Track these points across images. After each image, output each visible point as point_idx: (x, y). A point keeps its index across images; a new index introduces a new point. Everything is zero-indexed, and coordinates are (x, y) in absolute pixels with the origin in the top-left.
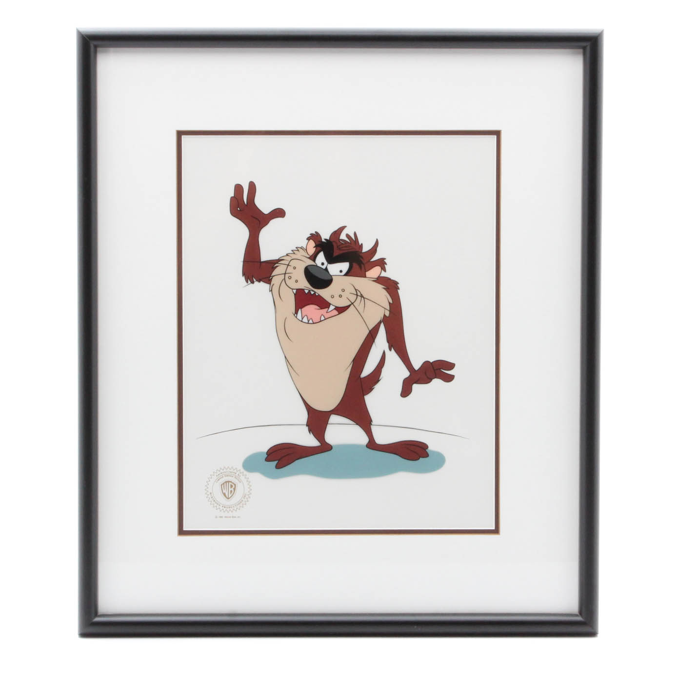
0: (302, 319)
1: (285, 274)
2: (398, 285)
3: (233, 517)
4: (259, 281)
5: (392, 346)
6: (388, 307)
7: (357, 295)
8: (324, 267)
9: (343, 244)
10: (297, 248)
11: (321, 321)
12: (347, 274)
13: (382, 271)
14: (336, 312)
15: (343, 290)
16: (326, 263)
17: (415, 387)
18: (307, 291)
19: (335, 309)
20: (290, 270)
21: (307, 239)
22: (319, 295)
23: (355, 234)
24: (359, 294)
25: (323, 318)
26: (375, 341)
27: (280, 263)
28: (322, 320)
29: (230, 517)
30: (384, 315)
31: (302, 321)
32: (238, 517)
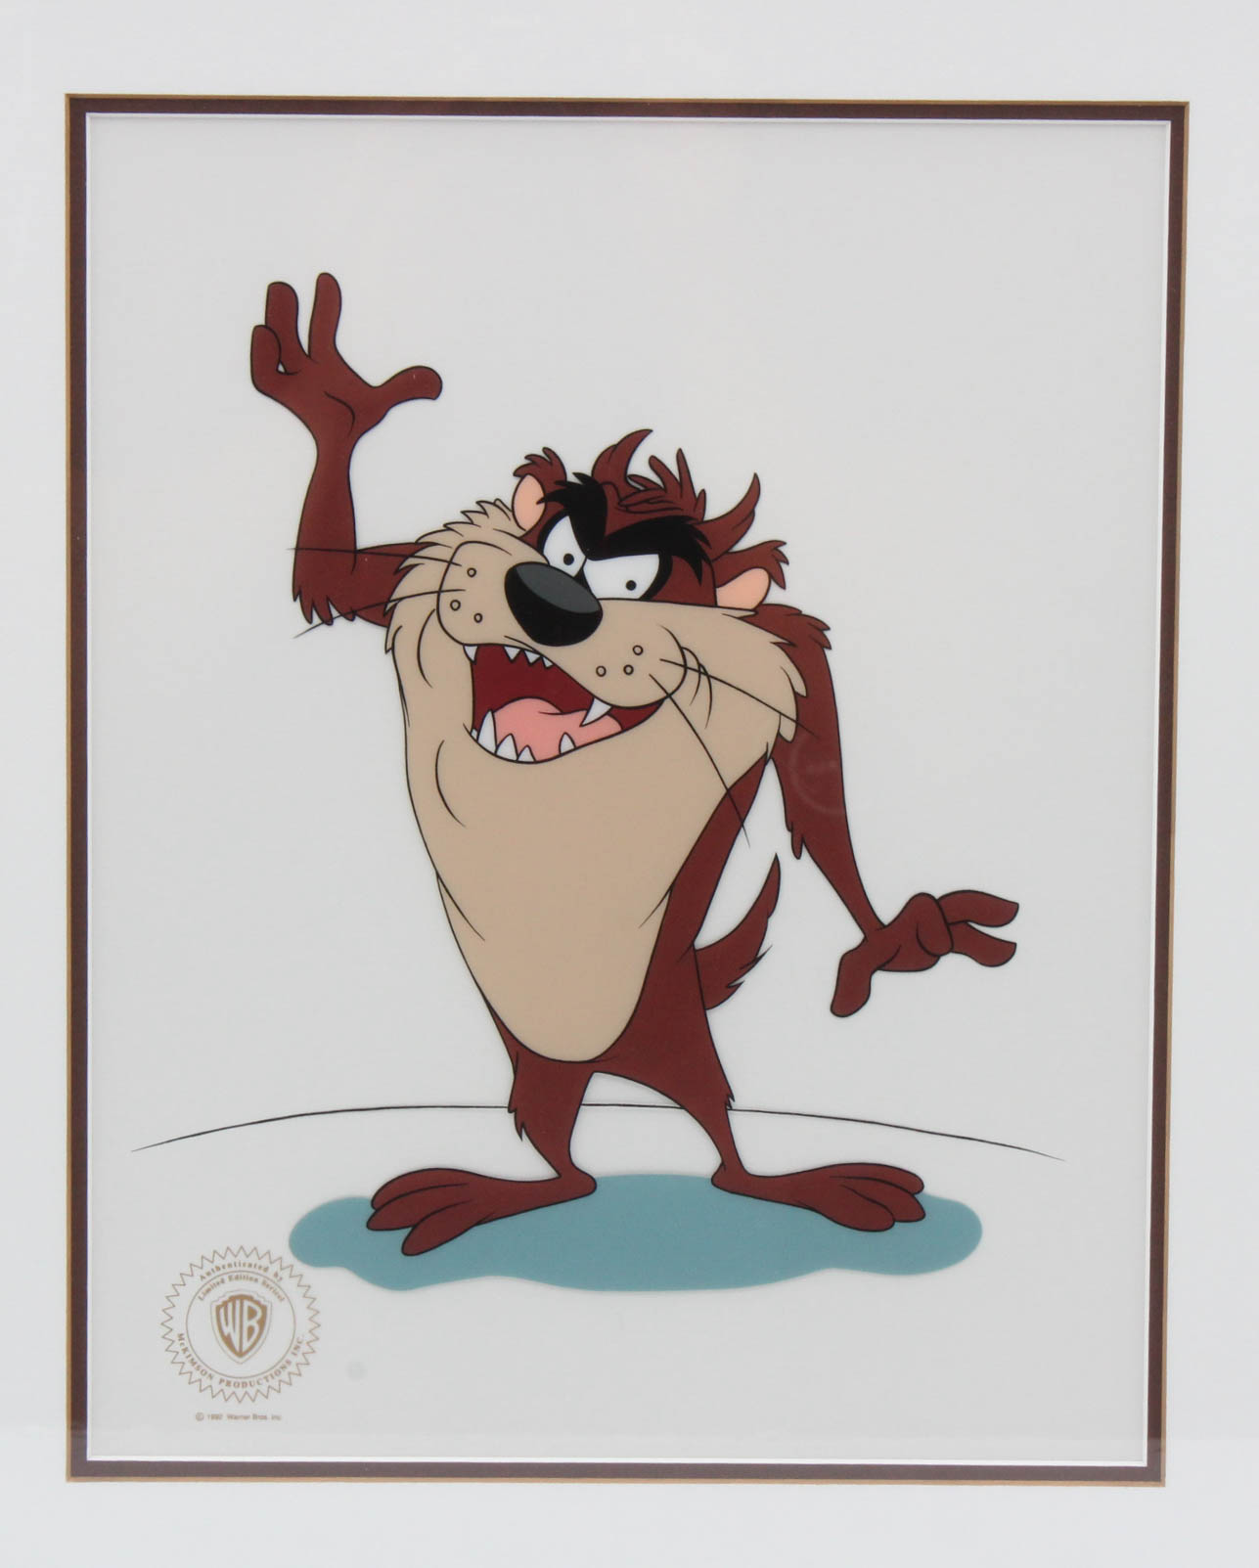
0: (497, 747)
1: (439, 592)
2: (827, 633)
3: (255, 1417)
4: (350, 615)
5: (803, 841)
6: (790, 709)
7: (685, 667)
8: (572, 570)
9: (639, 491)
10: (479, 503)
11: (561, 755)
12: (649, 596)
13: (773, 584)
14: (612, 725)
15: (639, 651)
16: (579, 556)
17: (882, 981)
18: (512, 653)
19: (608, 713)
20: (457, 577)
21: (515, 474)
22: (554, 665)
23: (680, 457)
24: (691, 662)
25: (567, 745)
26: (745, 824)
27: (422, 553)
28: (563, 751)
29: (246, 1418)
30: (779, 734)
31: (495, 755)
32: (274, 1417)
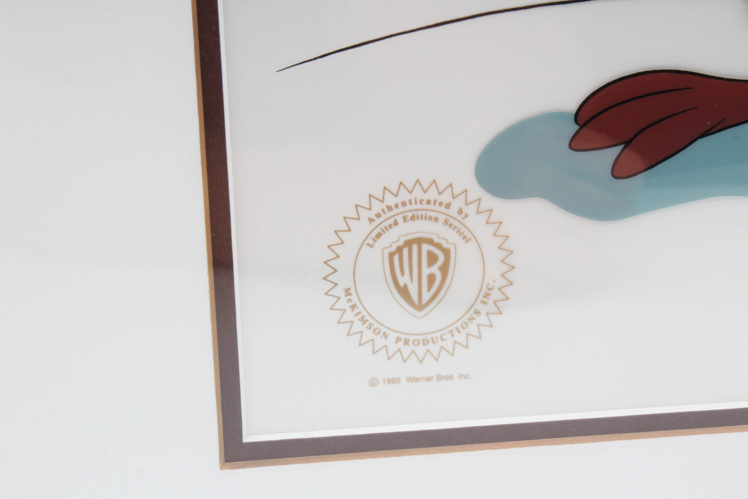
3: (439, 378)
29: (429, 379)
32: (461, 376)
